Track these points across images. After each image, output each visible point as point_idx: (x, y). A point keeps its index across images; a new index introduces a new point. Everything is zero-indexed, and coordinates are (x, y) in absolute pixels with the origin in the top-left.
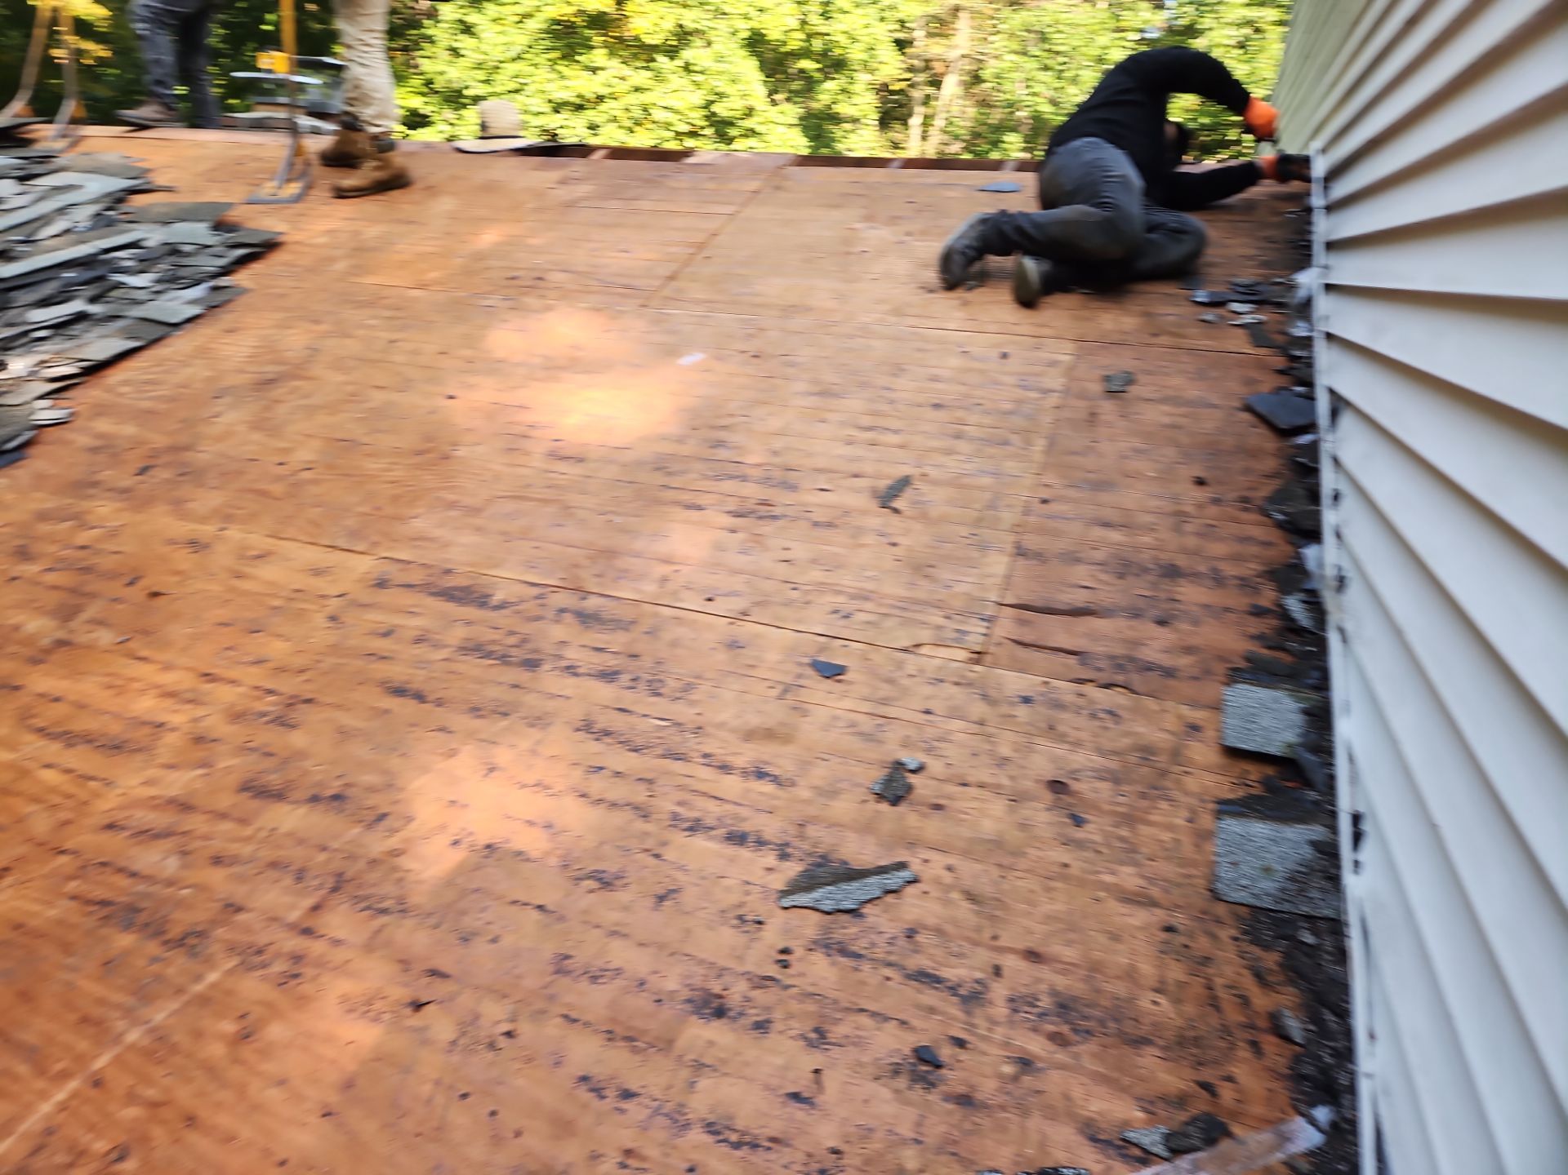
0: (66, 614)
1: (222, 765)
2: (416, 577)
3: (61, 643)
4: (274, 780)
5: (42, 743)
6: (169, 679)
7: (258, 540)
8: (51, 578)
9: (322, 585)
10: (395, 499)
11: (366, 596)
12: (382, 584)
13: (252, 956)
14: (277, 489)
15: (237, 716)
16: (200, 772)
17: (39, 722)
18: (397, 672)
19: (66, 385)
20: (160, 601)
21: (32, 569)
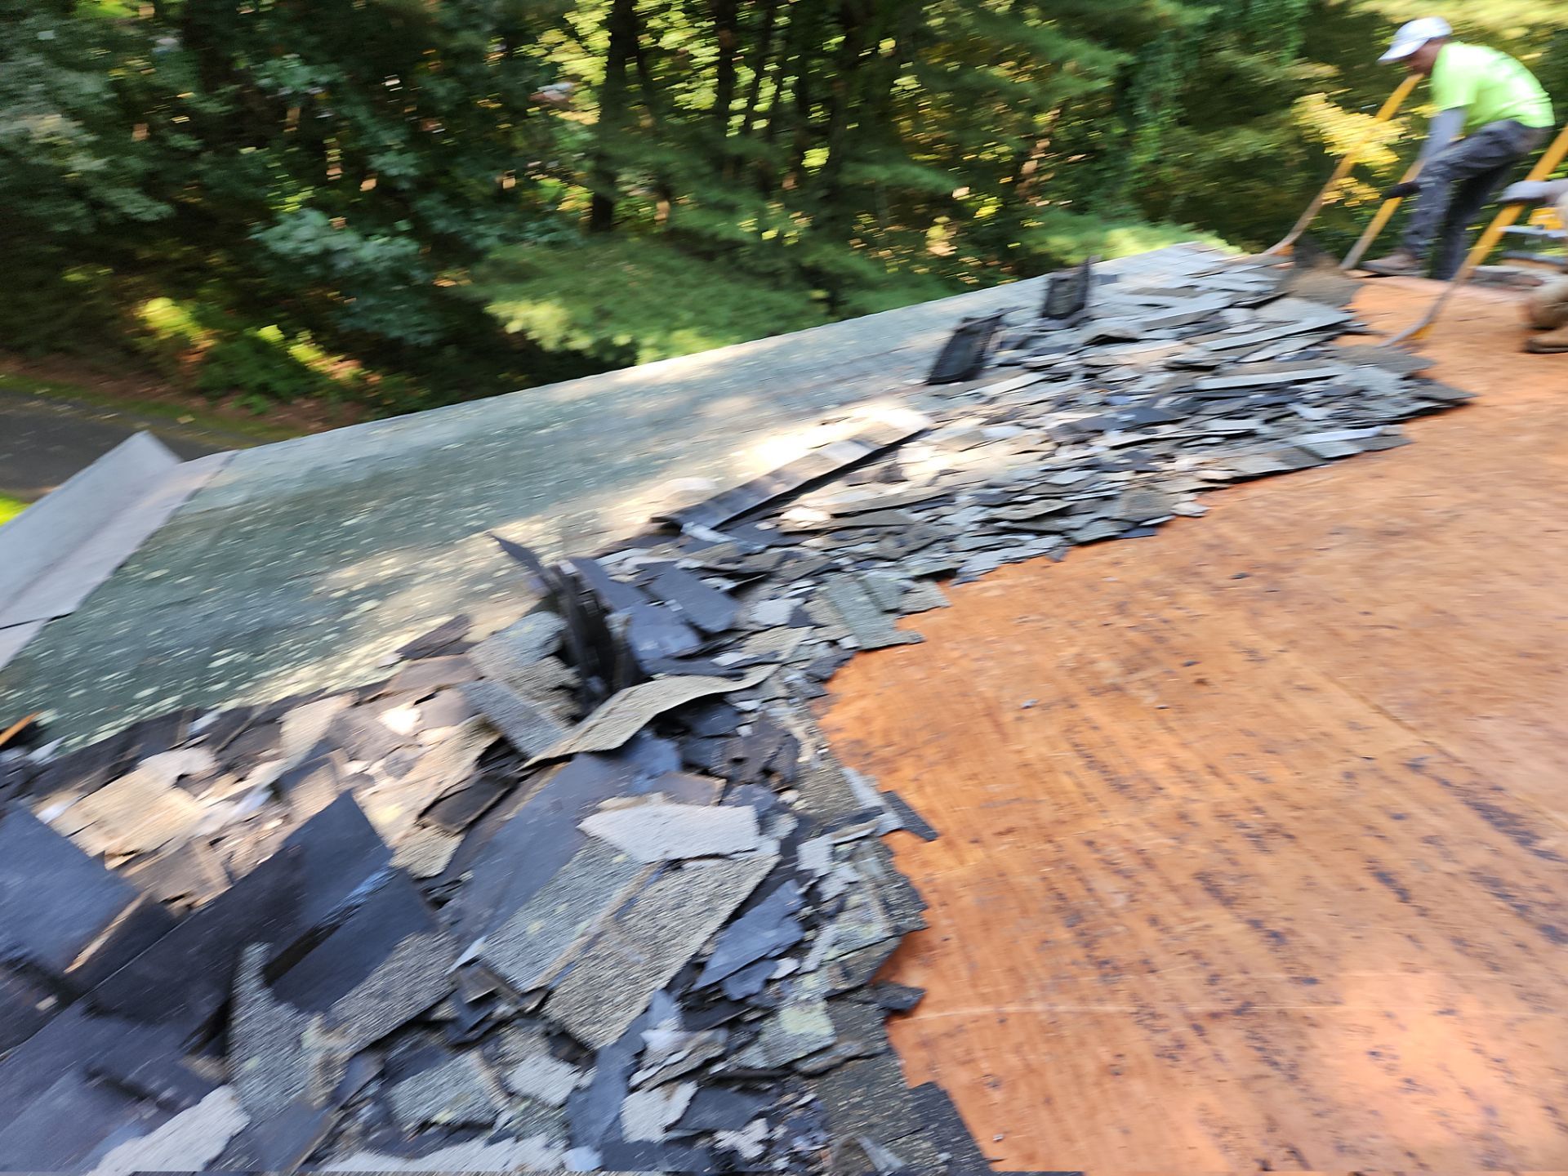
0: (1131, 668)
1: (1192, 847)
2: (1459, 778)
3: (1116, 688)
4: (1229, 887)
5: (1071, 754)
6: (1183, 755)
7: (1310, 673)
8: (1132, 635)
9: (1352, 739)
10: (1473, 691)
11: (1392, 771)
12: (1415, 767)
13: (1146, 1016)
14: (1353, 635)
15: (1223, 816)
16: (1171, 842)
17: (1078, 739)
18: (1391, 858)
19: (1212, 487)
20: (1203, 689)
21: (1123, 622)
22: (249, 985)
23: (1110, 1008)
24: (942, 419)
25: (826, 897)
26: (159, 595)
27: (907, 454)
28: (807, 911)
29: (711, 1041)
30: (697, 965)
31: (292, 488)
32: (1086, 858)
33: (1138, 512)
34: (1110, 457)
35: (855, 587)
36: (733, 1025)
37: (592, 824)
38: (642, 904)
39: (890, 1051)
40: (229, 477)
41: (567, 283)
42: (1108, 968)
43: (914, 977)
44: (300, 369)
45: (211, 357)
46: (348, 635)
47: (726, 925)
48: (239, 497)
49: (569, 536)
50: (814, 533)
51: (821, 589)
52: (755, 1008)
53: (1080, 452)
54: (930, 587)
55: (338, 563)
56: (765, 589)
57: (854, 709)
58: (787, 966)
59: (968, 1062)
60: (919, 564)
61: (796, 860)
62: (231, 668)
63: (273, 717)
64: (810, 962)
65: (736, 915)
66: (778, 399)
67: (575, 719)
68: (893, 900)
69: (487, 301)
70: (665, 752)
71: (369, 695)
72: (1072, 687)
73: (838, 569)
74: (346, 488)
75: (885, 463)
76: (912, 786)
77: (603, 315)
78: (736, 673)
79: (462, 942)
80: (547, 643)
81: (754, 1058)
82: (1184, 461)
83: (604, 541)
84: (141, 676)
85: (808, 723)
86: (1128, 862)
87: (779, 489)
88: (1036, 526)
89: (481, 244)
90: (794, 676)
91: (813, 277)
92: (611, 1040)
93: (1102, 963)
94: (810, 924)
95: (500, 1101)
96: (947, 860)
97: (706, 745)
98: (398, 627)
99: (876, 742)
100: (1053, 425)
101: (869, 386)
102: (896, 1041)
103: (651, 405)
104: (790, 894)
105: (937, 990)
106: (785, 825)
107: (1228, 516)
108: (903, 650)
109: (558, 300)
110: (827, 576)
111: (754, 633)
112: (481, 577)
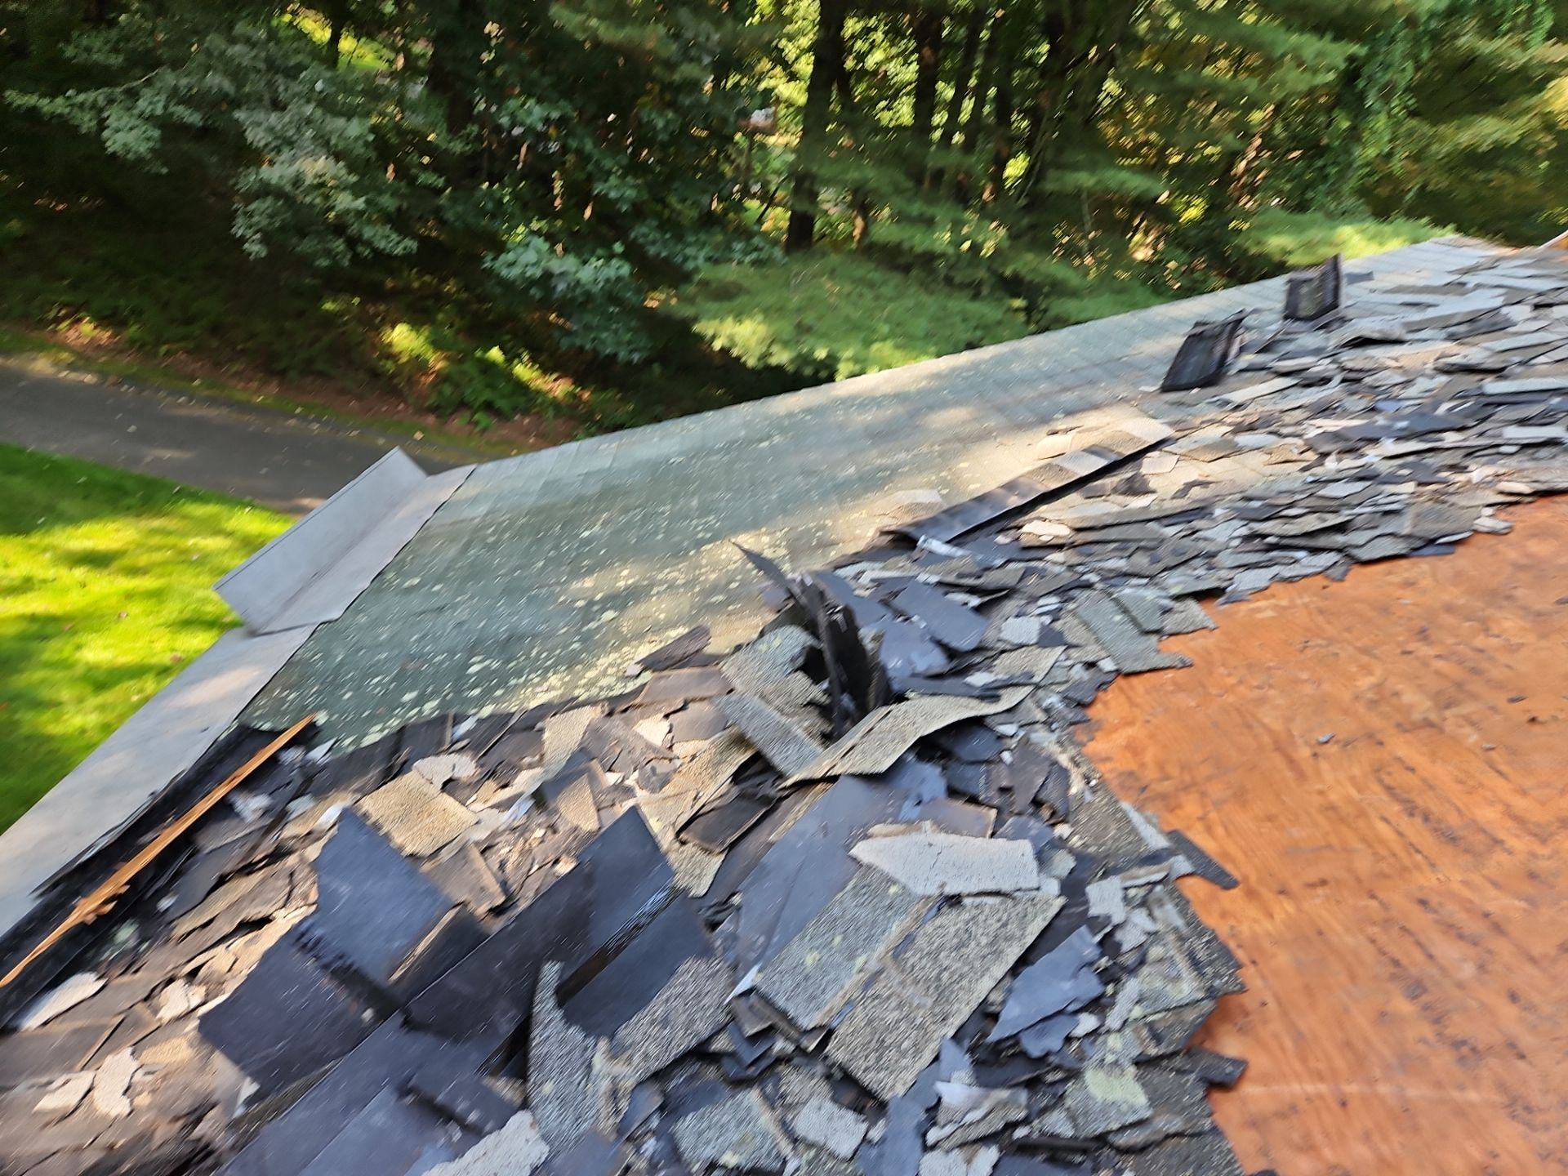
0: (1444, 702)
1: (1551, 913)
3: (1428, 724)
5: (1385, 798)
6: (1522, 804)
8: (1441, 665)
16: (1522, 905)
17: (1390, 780)
19: (1514, 501)
20: (1536, 729)
21: (1425, 650)
22: (545, 1006)
23: (1473, 1096)
24: (1184, 428)
25: (1126, 947)
26: (416, 603)
27: (1150, 465)
28: (1104, 962)
29: (1011, 1102)
30: (987, 1014)
31: (530, 501)
32: (1420, 920)
33: (1430, 528)
34: (1385, 468)
35: (1108, 605)
36: (1032, 1085)
37: (861, 850)
38: (921, 941)
39: (1215, 1130)
40: (470, 490)
41: (770, 300)
42: (1467, 1052)
43: (1231, 1045)
44: (521, 387)
45: (443, 378)
46: (593, 645)
47: (1015, 971)
48: (482, 509)
49: (797, 548)
50: (1059, 547)
51: (1071, 606)
52: (1058, 1068)
53: (1349, 462)
54: (1193, 606)
55: (577, 574)
56: (1010, 606)
57: (1120, 738)
58: (1087, 1022)
59: (1308, 1147)
60: (1177, 582)
61: (1086, 902)
62: (484, 674)
63: (531, 725)
64: (1113, 1020)
65: (1024, 961)
66: (1001, 409)
67: (828, 738)
68: (1201, 955)
69: (695, 320)
70: (930, 777)
71: (619, 706)
72: (1375, 721)
73: (1089, 586)
74: (579, 500)
75: (1126, 473)
76: (1199, 826)
77: (803, 330)
78: (990, 694)
79: (737, 969)
80: (793, 660)
81: (1058, 1124)
82: (1478, 472)
83: (833, 554)
84: (403, 680)
85: (1072, 751)
86: (1473, 926)
87: (1014, 501)
88: (1311, 543)
89: (690, 265)
90: (1053, 700)
91: (1013, 286)
92: (900, 1090)
93: (1457, 1044)
94: (1109, 977)
95: (786, 1148)
96: (1252, 911)
97: (970, 772)
98: (639, 637)
99: (1151, 774)
100: (1312, 433)
101: (1099, 395)
102: (1219, 1118)
103: (870, 417)
104: (1085, 942)
105: (1259, 1062)
106: (1064, 863)
107: (1540, 532)
108: (1170, 674)
109: (760, 317)
110: (1075, 593)
111: (1003, 652)
112: (714, 589)
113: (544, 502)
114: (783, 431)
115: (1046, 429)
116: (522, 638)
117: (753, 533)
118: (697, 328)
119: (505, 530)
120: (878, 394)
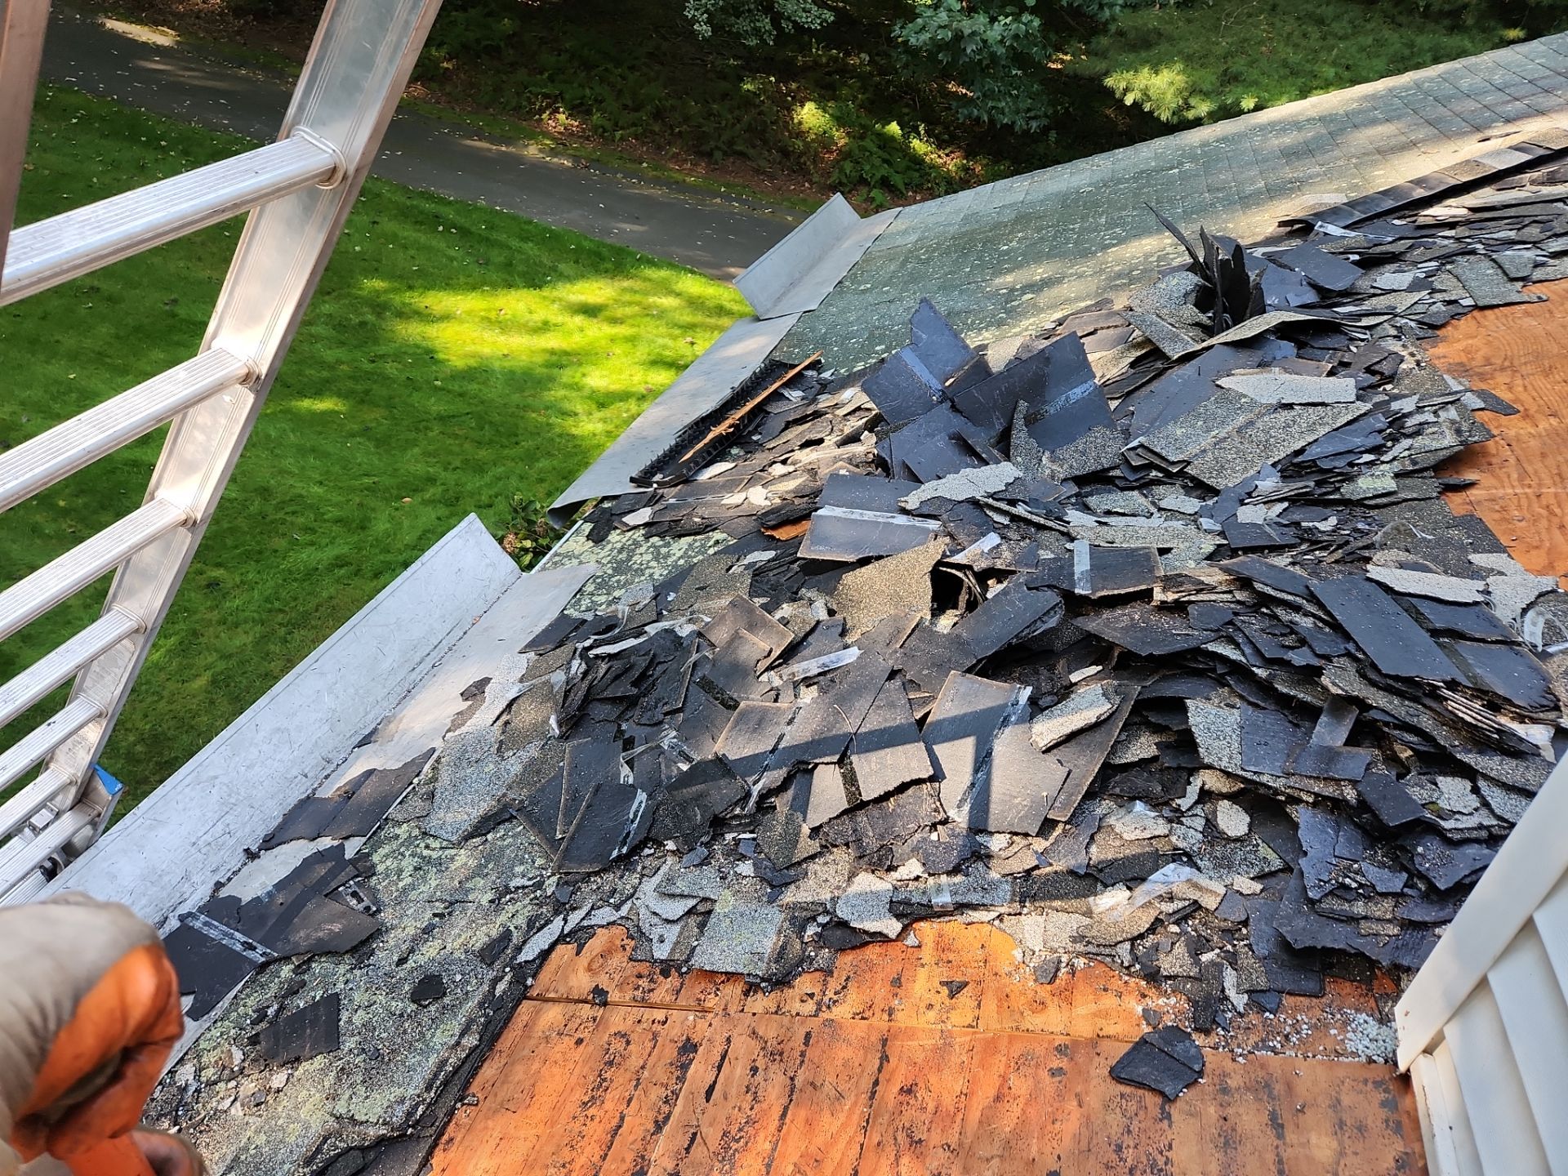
26: (872, 298)
28: (1390, 431)
30: (1301, 453)
31: (953, 229)
35: (1487, 263)
37: (1224, 381)
38: (1259, 424)
40: (899, 226)
41: (1194, 46)
43: (1471, 475)
46: (1016, 314)
48: (913, 238)
50: (1452, 225)
51: (1449, 267)
55: (999, 272)
56: (1390, 267)
57: (1460, 345)
58: (1367, 458)
59: (1502, 511)
60: (1559, 245)
64: (1386, 457)
66: (1434, 122)
69: (1107, 74)
70: (1285, 347)
73: (1473, 252)
74: (997, 226)
75: (1548, 168)
76: (1504, 387)
77: (1229, 79)
80: (1186, 295)
84: (874, 339)
85: (1413, 350)
87: (1420, 193)
90: (1408, 322)
92: (1231, 485)
94: (1391, 440)
95: (1152, 510)
96: (1522, 425)
98: (1053, 307)
99: (1477, 363)
101: (1551, 103)
102: (1448, 501)
103: (1287, 140)
105: (1488, 482)
108: (1523, 307)
109: (1179, 66)
110: (1459, 258)
111: (1374, 295)
112: (1119, 276)
113: (963, 230)
114: (1193, 158)
115: (1480, 136)
116: (958, 313)
117: (1156, 237)
118: (1109, 82)
119: (934, 251)
120: (1301, 118)
